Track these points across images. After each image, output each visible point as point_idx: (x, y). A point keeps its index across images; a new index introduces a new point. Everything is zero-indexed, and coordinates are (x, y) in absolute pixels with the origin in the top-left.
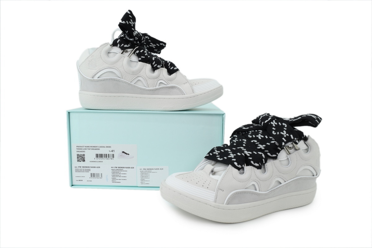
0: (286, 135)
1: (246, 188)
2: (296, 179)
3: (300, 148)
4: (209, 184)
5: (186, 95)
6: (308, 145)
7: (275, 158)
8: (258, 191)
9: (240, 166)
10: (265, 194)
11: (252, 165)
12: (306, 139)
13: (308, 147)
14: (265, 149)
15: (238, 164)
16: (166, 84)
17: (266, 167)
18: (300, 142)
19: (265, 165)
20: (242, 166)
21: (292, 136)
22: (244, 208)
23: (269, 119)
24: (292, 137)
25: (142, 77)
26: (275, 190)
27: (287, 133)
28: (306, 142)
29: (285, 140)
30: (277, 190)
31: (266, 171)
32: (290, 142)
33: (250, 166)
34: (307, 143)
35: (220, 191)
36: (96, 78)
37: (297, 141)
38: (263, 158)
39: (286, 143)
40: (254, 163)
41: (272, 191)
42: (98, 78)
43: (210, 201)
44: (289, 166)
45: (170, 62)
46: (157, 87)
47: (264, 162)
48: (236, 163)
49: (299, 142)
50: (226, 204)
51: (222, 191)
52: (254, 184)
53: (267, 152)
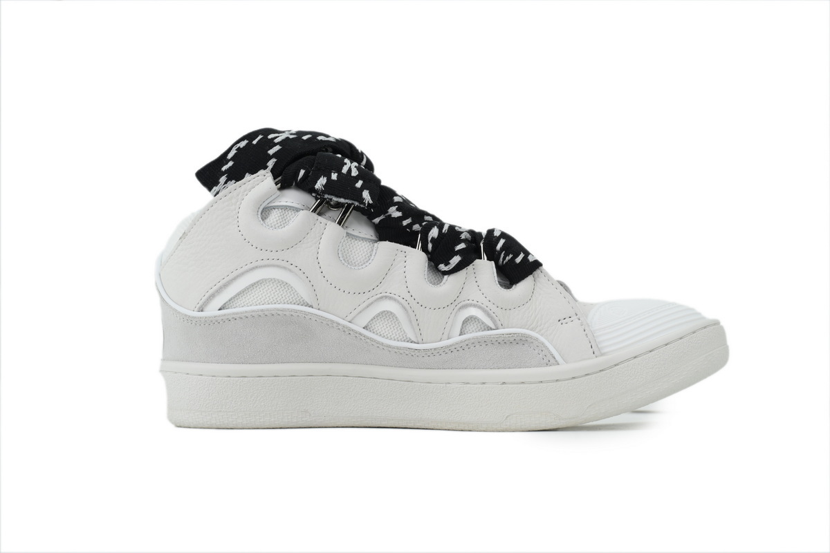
5: (563, 367)
16: (490, 323)
25: (395, 300)
36: (212, 310)
42: (219, 310)
45: (503, 235)
46: (456, 339)
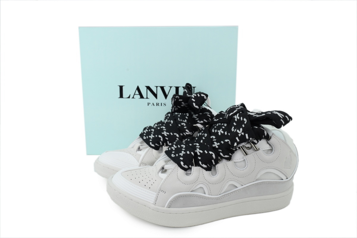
0: (241, 134)
1: (192, 191)
2: (256, 184)
3: (260, 149)
4: (153, 184)
6: (272, 146)
7: (229, 159)
8: (207, 195)
9: (186, 167)
10: (216, 198)
11: (199, 166)
12: (268, 138)
13: (272, 147)
14: (219, 148)
15: (184, 165)
17: (217, 168)
18: (260, 142)
19: (216, 166)
20: (188, 166)
21: (247, 135)
22: (189, 213)
23: (235, 111)
24: (247, 137)
26: (230, 194)
27: (242, 132)
28: (268, 142)
29: (238, 140)
30: (231, 194)
31: (217, 174)
32: (244, 143)
33: (198, 166)
34: (270, 143)
35: (161, 193)
37: (255, 141)
38: (213, 158)
39: (238, 143)
40: (202, 164)
41: (225, 195)
43: (150, 203)
44: (245, 168)
47: (214, 164)
48: (182, 163)
49: (258, 142)
50: (167, 207)
51: (164, 192)
52: (202, 186)
53: (220, 152)
